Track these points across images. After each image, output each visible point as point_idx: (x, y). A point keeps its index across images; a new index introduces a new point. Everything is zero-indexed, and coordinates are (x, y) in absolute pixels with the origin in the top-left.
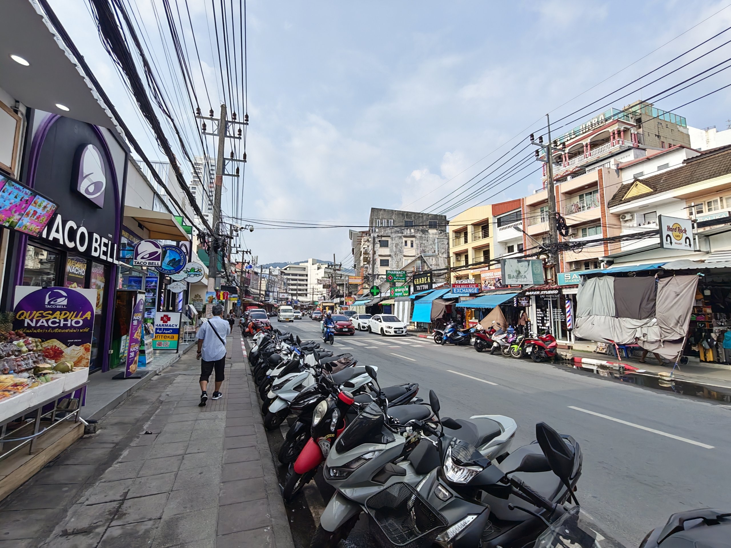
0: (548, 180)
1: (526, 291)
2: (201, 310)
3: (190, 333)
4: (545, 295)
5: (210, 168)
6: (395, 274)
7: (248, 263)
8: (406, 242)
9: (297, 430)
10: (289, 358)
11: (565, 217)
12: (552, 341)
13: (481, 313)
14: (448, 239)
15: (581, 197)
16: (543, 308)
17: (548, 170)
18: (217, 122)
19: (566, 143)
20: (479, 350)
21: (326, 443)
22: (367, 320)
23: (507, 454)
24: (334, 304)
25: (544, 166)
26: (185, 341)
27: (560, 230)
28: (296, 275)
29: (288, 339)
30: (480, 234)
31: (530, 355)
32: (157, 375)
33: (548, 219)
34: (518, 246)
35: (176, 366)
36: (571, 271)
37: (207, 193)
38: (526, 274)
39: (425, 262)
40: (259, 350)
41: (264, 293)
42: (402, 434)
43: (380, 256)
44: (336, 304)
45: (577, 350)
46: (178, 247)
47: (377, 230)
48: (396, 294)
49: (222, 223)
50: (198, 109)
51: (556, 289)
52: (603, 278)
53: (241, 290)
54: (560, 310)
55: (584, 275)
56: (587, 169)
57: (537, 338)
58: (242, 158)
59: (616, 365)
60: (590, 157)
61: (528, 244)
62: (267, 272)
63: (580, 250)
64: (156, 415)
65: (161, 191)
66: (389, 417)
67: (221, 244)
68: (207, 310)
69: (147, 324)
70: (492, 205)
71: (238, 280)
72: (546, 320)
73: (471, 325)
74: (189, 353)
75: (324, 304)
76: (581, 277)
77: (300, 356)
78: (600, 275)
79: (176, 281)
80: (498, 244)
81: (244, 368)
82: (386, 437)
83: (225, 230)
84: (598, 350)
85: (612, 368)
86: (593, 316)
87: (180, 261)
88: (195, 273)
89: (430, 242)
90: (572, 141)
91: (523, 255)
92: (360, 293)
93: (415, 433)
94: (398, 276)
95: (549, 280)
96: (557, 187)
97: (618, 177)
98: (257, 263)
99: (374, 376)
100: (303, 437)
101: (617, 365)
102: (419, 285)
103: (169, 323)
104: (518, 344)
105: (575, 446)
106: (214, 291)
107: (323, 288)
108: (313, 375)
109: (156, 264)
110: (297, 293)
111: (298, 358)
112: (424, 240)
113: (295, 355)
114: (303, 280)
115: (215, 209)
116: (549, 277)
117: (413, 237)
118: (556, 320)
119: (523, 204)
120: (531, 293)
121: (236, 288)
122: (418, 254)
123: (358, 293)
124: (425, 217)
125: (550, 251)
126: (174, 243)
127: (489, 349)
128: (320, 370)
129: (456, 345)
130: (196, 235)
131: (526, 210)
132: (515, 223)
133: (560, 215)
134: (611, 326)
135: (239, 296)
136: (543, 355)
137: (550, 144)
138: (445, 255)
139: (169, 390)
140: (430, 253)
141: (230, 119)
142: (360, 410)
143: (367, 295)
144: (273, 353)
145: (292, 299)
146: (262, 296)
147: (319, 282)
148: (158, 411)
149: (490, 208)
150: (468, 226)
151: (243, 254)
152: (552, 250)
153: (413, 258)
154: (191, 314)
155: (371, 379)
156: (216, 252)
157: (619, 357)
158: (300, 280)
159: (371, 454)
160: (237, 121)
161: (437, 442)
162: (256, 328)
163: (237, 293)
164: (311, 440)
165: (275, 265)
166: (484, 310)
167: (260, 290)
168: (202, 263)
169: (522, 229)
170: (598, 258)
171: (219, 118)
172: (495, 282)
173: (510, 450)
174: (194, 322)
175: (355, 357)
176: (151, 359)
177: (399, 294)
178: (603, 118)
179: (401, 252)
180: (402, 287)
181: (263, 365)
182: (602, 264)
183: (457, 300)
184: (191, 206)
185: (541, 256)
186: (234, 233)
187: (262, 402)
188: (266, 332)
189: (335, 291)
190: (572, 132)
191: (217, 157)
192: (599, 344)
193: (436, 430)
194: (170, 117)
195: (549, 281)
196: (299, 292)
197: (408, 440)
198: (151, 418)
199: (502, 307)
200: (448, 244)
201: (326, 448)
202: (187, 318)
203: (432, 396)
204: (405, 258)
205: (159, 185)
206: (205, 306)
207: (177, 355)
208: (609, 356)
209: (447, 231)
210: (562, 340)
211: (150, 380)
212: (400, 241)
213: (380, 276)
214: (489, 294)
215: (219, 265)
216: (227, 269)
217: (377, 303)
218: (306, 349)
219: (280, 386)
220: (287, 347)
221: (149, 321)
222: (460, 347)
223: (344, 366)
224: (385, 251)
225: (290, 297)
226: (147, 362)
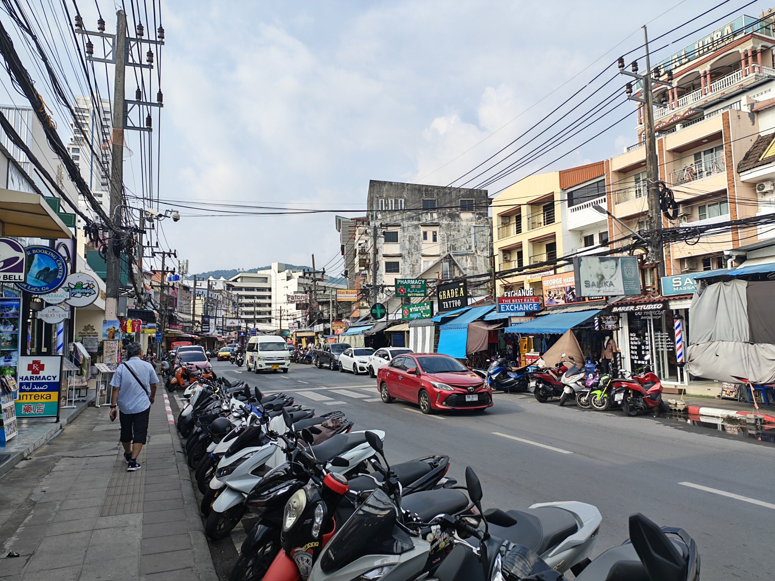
0: (647, 130)
1: (614, 306)
2: (96, 351)
3: (78, 389)
4: (643, 311)
5: (102, 116)
6: (409, 285)
7: (173, 272)
8: (425, 233)
9: (259, 538)
10: (243, 424)
11: (673, 188)
12: (654, 383)
13: (544, 342)
14: (491, 228)
15: (697, 156)
16: (640, 332)
17: (646, 114)
18: (110, 40)
19: (674, 72)
20: (543, 399)
21: (306, 558)
22: (368, 356)
23: (588, 562)
24: (314, 334)
25: (640, 108)
26: (70, 402)
27: (665, 210)
28: (252, 289)
29: (241, 393)
30: (541, 219)
31: (620, 405)
32: (26, 459)
33: (646, 191)
34: (601, 235)
35: (56, 444)
36: (682, 273)
37: (98, 159)
38: (612, 280)
39: (455, 264)
40: (195, 412)
41: (200, 319)
42: (424, 538)
43: (385, 256)
44: (317, 333)
45: (692, 396)
46: (52, 248)
47: (379, 216)
48: (411, 316)
49: (126, 207)
50: (79, 18)
51: (659, 302)
52: (731, 283)
53: (161, 316)
54: (665, 334)
55: (702, 279)
56: (706, 112)
57: (630, 379)
58: (155, 100)
59: (750, 416)
60: (710, 93)
61: (615, 233)
62: (205, 285)
63: (695, 240)
64: (26, 525)
65: (21, 157)
66: (404, 512)
67: (125, 243)
68: (105, 350)
69: (4, 377)
70: (560, 172)
71: (156, 299)
72: (645, 350)
73: (529, 362)
74: (77, 421)
75: (299, 335)
76: (698, 282)
77: (261, 420)
78: (726, 279)
79: (51, 305)
80: (570, 233)
81: (170, 442)
82: (399, 544)
83: (131, 219)
84: (724, 395)
85: (744, 421)
86: (716, 343)
87: (56, 271)
88: (83, 291)
89: (463, 233)
90: (683, 68)
91: (607, 249)
92: (355, 314)
93: (446, 535)
94: (413, 287)
95: (648, 287)
96: (661, 141)
97: (753, 124)
98: (187, 272)
99: (379, 447)
100: (268, 549)
101: (752, 416)
102: (447, 300)
103: (42, 374)
104: (601, 389)
105: (689, 545)
106: (116, 319)
107: (297, 309)
108: (282, 449)
109: (17, 278)
110: (255, 318)
111: (258, 422)
112: (454, 230)
113: (254, 419)
114: (263, 297)
115: (112, 185)
116: (649, 283)
117: (437, 225)
118: (660, 350)
119: (608, 169)
120: (620, 309)
121: (153, 313)
122: (444, 252)
123: (352, 316)
124: (454, 193)
125: (649, 243)
126: (46, 243)
127: (558, 398)
128: (294, 440)
129: (506, 392)
130: (82, 228)
131: (612, 179)
132: (595, 200)
133: (664, 186)
134: (743, 357)
135: (158, 326)
136: (641, 404)
137: (649, 74)
138: (487, 253)
139: (46, 484)
140: (464, 249)
141: (133, 35)
142: (358, 501)
143: (367, 318)
144: (216, 416)
145: (247, 328)
146: (197, 324)
147: (290, 299)
148: (28, 518)
149: (556, 177)
150: (522, 207)
151: (164, 258)
152: (653, 241)
153: (437, 259)
154: (78, 357)
155: (374, 452)
156: (117, 255)
157: (756, 405)
158: (259, 297)
159: (376, 572)
160: (145, 37)
161: (479, 549)
162: (188, 375)
163: (154, 322)
164: (282, 554)
165: (217, 274)
166: (548, 337)
167: (194, 315)
168: (94, 275)
169: (606, 209)
170: (722, 252)
171: (115, 33)
172: (564, 293)
173: (591, 554)
174: (85, 371)
175: (349, 416)
176: (14, 434)
177: (415, 316)
178: (730, 32)
179: (417, 249)
180: (420, 304)
181: (201, 437)
182: (729, 261)
183: (505, 322)
184: (73, 180)
185: (636, 250)
186: (148, 224)
187: (201, 496)
188: (205, 383)
189: (315, 313)
190: (683, 53)
191: (112, 99)
192: (725, 385)
193: (476, 530)
194: (29, 31)
195: (649, 289)
196: (257, 317)
197: (434, 546)
198: (18, 531)
199: (576, 331)
200: (491, 235)
201: (306, 564)
202: (73, 365)
203: (469, 475)
204: (423, 259)
205: (15, 146)
206: (102, 343)
207: (58, 425)
208: (740, 403)
209: (489, 215)
210: (670, 379)
211: (14, 468)
212: (416, 232)
213: (386, 289)
214: (555, 311)
215: (124, 277)
216: (138, 282)
217: (383, 330)
218: (270, 407)
219: (230, 469)
220: (240, 406)
221: (7, 371)
222: (512, 395)
223: (332, 433)
224: (392, 249)
225: (243, 325)
226: (6, 440)
